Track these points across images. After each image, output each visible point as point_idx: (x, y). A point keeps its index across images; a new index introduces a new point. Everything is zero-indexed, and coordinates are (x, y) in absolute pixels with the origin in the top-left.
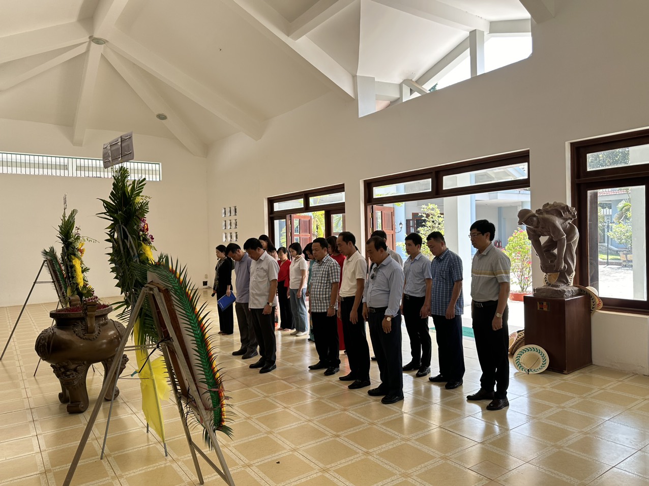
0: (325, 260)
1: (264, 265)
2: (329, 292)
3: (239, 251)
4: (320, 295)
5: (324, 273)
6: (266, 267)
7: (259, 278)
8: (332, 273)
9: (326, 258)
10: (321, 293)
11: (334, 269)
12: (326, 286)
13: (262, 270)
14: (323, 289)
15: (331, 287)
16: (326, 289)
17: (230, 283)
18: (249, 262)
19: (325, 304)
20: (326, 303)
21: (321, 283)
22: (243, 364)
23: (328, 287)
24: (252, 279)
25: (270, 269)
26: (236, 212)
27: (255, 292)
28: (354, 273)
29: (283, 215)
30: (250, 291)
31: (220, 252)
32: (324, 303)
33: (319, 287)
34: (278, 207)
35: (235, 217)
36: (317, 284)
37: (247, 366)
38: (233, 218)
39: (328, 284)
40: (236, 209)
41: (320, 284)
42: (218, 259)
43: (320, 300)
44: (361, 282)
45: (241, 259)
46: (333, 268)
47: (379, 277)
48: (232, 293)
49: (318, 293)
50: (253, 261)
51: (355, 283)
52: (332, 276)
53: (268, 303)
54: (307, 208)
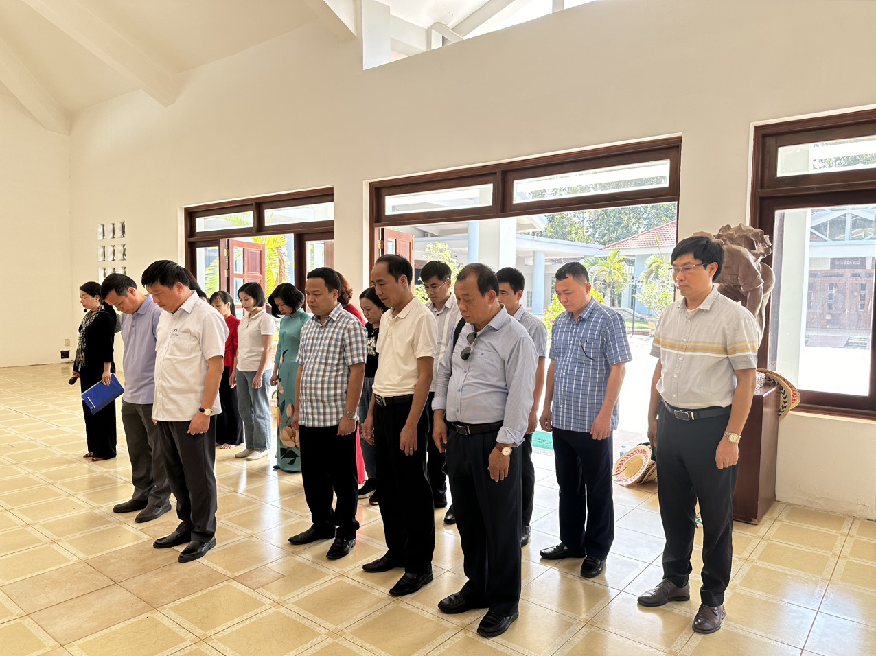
0: (334, 315)
1: (191, 324)
2: (342, 383)
3: (132, 292)
4: (322, 389)
5: (333, 342)
6: (196, 328)
7: (177, 353)
8: (351, 344)
9: (336, 312)
10: (326, 386)
11: (356, 335)
12: (337, 371)
13: (187, 335)
14: (330, 377)
15: (346, 373)
16: (336, 376)
17: (111, 359)
18: (156, 317)
19: (334, 410)
20: (337, 407)
21: (326, 364)
22: (137, 538)
23: (340, 373)
24: (161, 354)
25: (207, 332)
26: (124, 232)
27: (169, 385)
28: (412, 345)
29: (212, 239)
30: (156, 381)
31: (90, 297)
32: (331, 407)
33: (321, 373)
34: (203, 225)
35: (123, 241)
36: (316, 366)
37: (148, 541)
38: (118, 241)
39: (341, 367)
40: (123, 227)
41: (323, 367)
42: (85, 311)
43: (323, 402)
44: (426, 363)
45: (136, 311)
46: (353, 333)
47: (482, 353)
48: (114, 379)
49: (319, 386)
50: (165, 315)
51: (412, 366)
52: (351, 350)
53: (202, 410)
54: (260, 228)
